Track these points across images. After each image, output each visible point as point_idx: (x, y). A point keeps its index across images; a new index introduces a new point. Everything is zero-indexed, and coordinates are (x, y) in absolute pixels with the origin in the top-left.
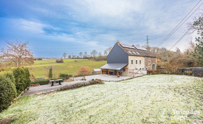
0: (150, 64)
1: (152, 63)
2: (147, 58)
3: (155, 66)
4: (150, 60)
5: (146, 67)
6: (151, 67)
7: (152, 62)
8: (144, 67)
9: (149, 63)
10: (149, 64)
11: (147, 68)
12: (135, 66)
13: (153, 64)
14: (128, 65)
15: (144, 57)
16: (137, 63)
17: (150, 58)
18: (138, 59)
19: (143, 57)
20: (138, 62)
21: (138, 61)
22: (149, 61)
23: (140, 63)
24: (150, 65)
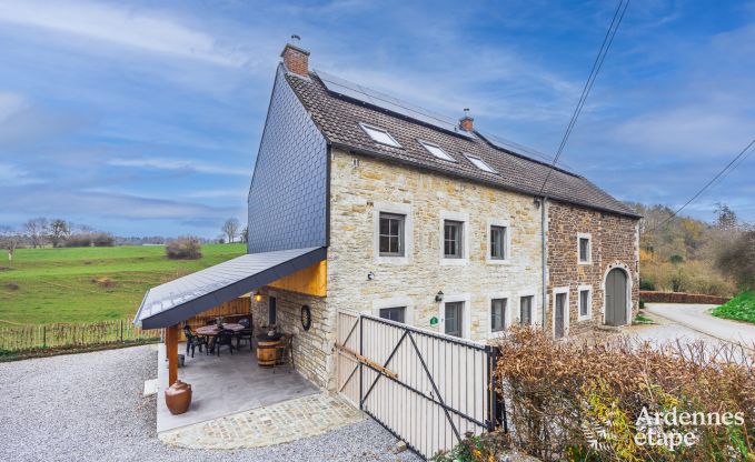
0: (590, 262)
1: (608, 258)
2: (564, 211)
3: (630, 283)
4: (588, 236)
5: (560, 284)
6: (597, 291)
7: (609, 248)
8: (534, 289)
9: (583, 257)
10: (579, 262)
11: (561, 297)
12: (434, 275)
13: (617, 264)
14: (321, 254)
15: (538, 198)
16: (452, 249)
17: (588, 217)
18: (476, 210)
19: (529, 203)
20: (474, 240)
21: (467, 230)
22: (584, 241)
23: (497, 251)
24: (592, 274)
